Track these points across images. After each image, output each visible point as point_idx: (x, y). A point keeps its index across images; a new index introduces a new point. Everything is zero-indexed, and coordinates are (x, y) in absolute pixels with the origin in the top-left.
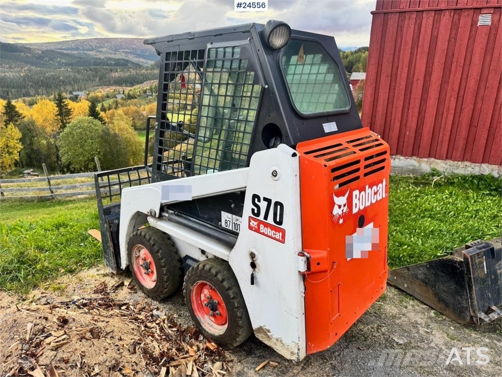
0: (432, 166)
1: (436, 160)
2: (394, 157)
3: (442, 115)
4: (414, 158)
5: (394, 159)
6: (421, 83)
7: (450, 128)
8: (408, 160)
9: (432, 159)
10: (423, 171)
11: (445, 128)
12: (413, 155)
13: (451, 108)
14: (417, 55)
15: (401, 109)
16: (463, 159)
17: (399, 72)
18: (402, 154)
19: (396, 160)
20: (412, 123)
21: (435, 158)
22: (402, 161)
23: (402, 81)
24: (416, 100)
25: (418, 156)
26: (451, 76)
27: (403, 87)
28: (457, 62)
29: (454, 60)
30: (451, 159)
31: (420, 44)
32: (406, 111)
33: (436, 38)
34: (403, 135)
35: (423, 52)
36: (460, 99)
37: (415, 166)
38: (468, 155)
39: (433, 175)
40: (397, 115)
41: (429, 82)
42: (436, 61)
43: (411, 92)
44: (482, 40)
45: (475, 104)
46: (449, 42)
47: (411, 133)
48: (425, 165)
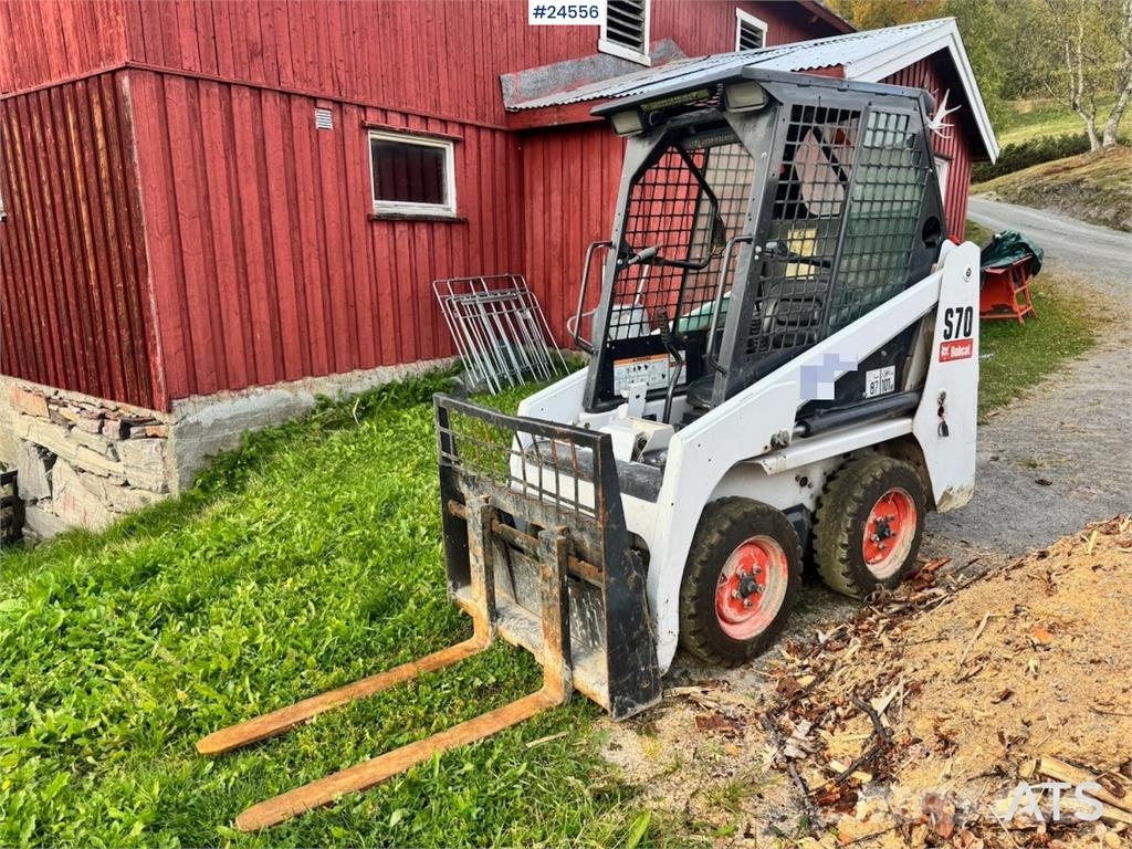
0: (315, 392)
1: (316, 379)
2: (244, 391)
3: (305, 291)
4: (281, 383)
5: (248, 396)
6: (257, 230)
7: (321, 314)
8: (272, 390)
9: (309, 379)
10: (303, 405)
11: (314, 315)
12: (277, 379)
14: (237, 172)
15: (234, 285)
16: (352, 368)
17: (213, 209)
18: (257, 383)
19: (252, 397)
20: (261, 311)
21: (312, 375)
22: (264, 396)
23: (222, 226)
24: (258, 266)
25: (285, 379)
26: (302, 217)
27: (228, 240)
28: (304, 190)
29: (300, 187)
30: (335, 371)
31: (238, 152)
32: (243, 289)
33: (261, 143)
34: (249, 342)
35: (247, 167)
36: (323, 259)
37: (288, 400)
38: (355, 357)
39: (323, 407)
40: (231, 300)
41: (268, 228)
42: (273, 188)
43: (244, 251)
44: (328, 154)
45: (344, 267)
46: (284, 151)
47: (263, 335)
48: (304, 393)
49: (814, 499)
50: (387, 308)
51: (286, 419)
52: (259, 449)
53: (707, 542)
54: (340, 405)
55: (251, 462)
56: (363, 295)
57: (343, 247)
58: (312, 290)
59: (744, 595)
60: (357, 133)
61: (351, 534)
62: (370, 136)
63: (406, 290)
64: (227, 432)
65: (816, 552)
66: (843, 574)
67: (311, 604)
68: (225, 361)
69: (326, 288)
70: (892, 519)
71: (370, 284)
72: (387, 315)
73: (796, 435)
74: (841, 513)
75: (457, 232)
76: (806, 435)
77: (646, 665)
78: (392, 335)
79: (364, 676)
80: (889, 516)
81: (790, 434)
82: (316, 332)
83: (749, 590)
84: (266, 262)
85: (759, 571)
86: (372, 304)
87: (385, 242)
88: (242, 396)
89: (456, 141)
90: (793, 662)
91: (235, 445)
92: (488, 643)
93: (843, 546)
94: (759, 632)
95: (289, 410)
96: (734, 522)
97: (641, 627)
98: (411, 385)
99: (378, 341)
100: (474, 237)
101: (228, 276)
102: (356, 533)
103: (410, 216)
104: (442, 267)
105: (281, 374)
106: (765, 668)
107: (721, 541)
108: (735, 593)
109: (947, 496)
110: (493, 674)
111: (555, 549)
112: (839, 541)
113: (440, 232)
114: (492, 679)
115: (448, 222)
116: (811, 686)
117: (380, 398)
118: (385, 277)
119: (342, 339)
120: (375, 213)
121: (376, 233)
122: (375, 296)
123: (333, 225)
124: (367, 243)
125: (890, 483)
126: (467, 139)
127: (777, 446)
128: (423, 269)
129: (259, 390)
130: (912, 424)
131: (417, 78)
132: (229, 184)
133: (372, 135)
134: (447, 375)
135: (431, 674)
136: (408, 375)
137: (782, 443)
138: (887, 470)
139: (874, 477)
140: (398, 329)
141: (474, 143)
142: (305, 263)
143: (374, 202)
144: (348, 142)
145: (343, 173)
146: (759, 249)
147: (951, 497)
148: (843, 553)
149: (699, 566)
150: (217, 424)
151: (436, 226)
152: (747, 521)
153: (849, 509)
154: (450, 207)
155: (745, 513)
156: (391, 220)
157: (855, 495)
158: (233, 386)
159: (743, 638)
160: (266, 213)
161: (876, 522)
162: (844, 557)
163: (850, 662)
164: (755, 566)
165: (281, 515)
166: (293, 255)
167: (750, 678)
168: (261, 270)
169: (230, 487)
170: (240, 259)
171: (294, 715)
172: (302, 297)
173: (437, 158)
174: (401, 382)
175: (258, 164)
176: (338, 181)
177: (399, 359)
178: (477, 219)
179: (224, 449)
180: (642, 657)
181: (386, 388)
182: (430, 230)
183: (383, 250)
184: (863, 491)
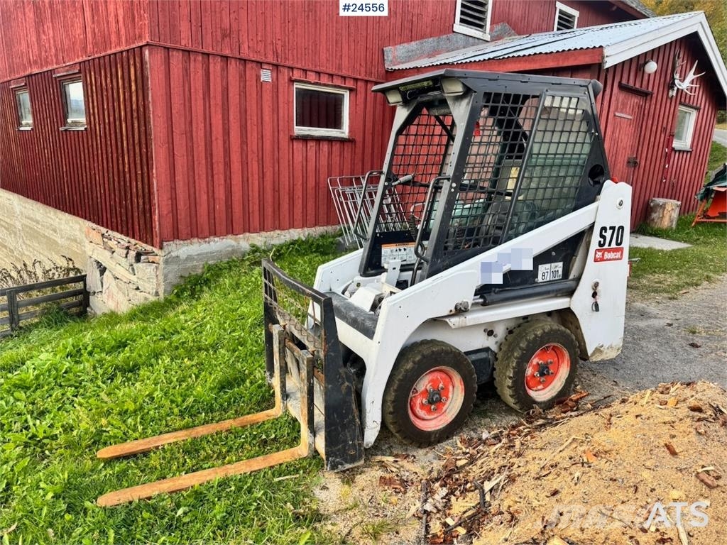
0: (250, 242)
1: (252, 234)
2: (207, 239)
3: (248, 181)
4: (230, 236)
5: (209, 243)
6: (220, 142)
7: (257, 195)
8: (224, 240)
9: (247, 234)
10: (242, 250)
11: (253, 195)
12: (227, 233)
13: (254, 173)
14: (210, 107)
15: (205, 176)
16: (274, 229)
17: (194, 129)
18: (215, 235)
19: (212, 243)
20: (220, 193)
21: (249, 232)
22: (218, 243)
23: (199, 140)
24: (220, 164)
25: (232, 233)
26: (249, 135)
27: (202, 148)
28: (251, 119)
29: (248, 117)
30: (264, 230)
31: (212, 96)
32: (210, 178)
33: (226, 90)
34: (212, 211)
35: (216, 105)
36: (261, 162)
37: (233, 246)
38: (277, 222)
39: (254, 252)
40: (202, 184)
41: (227, 142)
42: (231, 118)
43: (211, 155)
44: (267, 97)
45: (274, 168)
46: (240, 95)
47: (220, 206)
48: (244, 242)
49: (498, 344)
50: (299, 193)
51: (231, 257)
52: (212, 275)
53: (405, 367)
54: (265, 251)
55: (207, 282)
56: (284, 185)
57: (273, 155)
58: (253, 180)
59: (431, 402)
60: (287, 85)
61: (234, 334)
62: (295, 86)
63: (311, 183)
64: (195, 263)
65: (494, 379)
66: (510, 396)
67: (193, 376)
68: (197, 221)
69: (261, 180)
70: (551, 363)
71: (289, 178)
72: (299, 197)
73: (474, 304)
74: (510, 357)
75: (347, 147)
76: (484, 304)
77: (353, 440)
78: (301, 210)
79: (204, 424)
80: (549, 361)
81: (470, 305)
82: (253, 207)
83: (435, 400)
84: (225, 163)
85: (442, 389)
86: (289, 190)
87: (300, 153)
88: (206, 242)
89: (351, 90)
90: (461, 449)
91: (199, 271)
92: (280, 413)
93: (510, 378)
94: (441, 427)
95: (234, 252)
96: (424, 356)
97: (350, 417)
98: (310, 242)
99: (292, 213)
100: (359, 151)
101: (201, 170)
102: (237, 334)
103: (318, 137)
104: (336, 169)
105: (230, 230)
106: (442, 451)
107: (413, 368)
108: (424, 401)
109: (598, 350)
110: (274, 433)
111: (305, 363)
112: (508, 374)
113: (336, 147)
114: (273, 436)
115: (342, 141)
116: (463, 467)
117: (288, 248)
118: (298, 174)
119: (269, 211)
120: (295, 134)
121: (295, 147)
122: (292, 186)
123: (268, 141)
124: (289, 153)
125: (549, 339)
126: (359, 89)
127: (460, 311)
128: (324, 171)
129: (216, 239)
130: (570, 302)
131: (328, 50)
132: (205, 114)
133: (296, 86)
134: (334, 237)
135: (240, 428)
136: (309, 234)
137: (463, 309)
138: (546, 331)
139: (536, 335)
140: (305, 206)
141: (363, 91)
142: (249, 163)
143: (295, 127)
144: (281, 89)
145: (276, 109)
146: (454, 185)
147: (601, 352)
148: (509, 382)
149: (397, 382)
150: (189, 258)
151: (334, 143)
152: (434, 357)
153: (516, 354)
154: (344, 132)
155: (433, 352)
156: (305, 139)
157: (521, 345)
158: (200, 236)
159: (429, 430)
160: (227, 132)
161: (538, 364)
162: (510, 384)
163: (491, 454)
164: (441, 385)
165: (204, 318)
166: (242, 158)
167: (431, 455)
168: (221, 167)
169: (192, 296)
170: (209, 160)
171: (156, 442)
172: (246, 185)
173: (338, 100)
174: (304, 239)
175: (223, 104)
176: (273, 113)
177: (304, 225)
178: (361, 140)
179: (193, 273)
180: (350, 435)
181: (294, 243)
182: (330, 146)
183: (298, 158)
184: (526, 343)
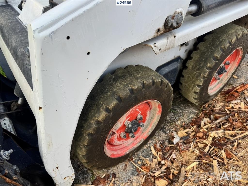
49: (187, 52)
53: (96, 119)
70: (229, 64)
73: (188, 15)
74: (203, 67)
81: (184, 16)
85: (141, 119)
93: (199, 86)
108: (122, 134)
112: (197, 83)
127: (170, 27)
137: (175, 25)
139: (231, 43)
149: (87, 137)
152: (133, 96)
153: (209, 65)
157: (215, 55)
162: (198, 91)
164: (139, 116)
